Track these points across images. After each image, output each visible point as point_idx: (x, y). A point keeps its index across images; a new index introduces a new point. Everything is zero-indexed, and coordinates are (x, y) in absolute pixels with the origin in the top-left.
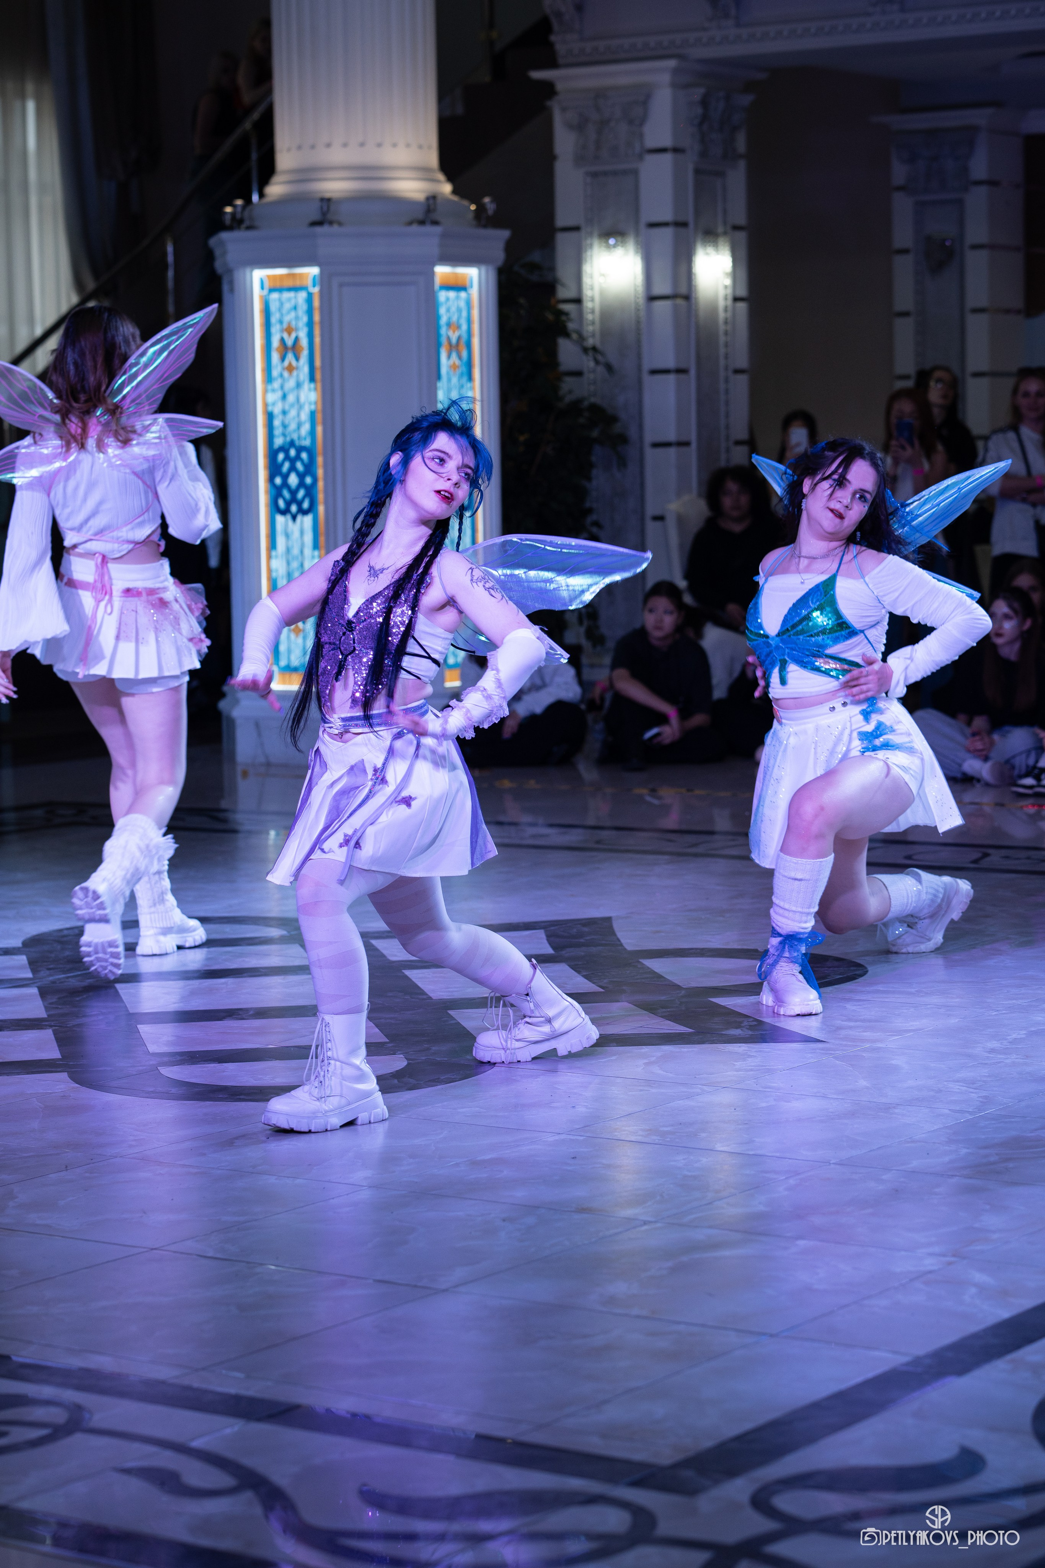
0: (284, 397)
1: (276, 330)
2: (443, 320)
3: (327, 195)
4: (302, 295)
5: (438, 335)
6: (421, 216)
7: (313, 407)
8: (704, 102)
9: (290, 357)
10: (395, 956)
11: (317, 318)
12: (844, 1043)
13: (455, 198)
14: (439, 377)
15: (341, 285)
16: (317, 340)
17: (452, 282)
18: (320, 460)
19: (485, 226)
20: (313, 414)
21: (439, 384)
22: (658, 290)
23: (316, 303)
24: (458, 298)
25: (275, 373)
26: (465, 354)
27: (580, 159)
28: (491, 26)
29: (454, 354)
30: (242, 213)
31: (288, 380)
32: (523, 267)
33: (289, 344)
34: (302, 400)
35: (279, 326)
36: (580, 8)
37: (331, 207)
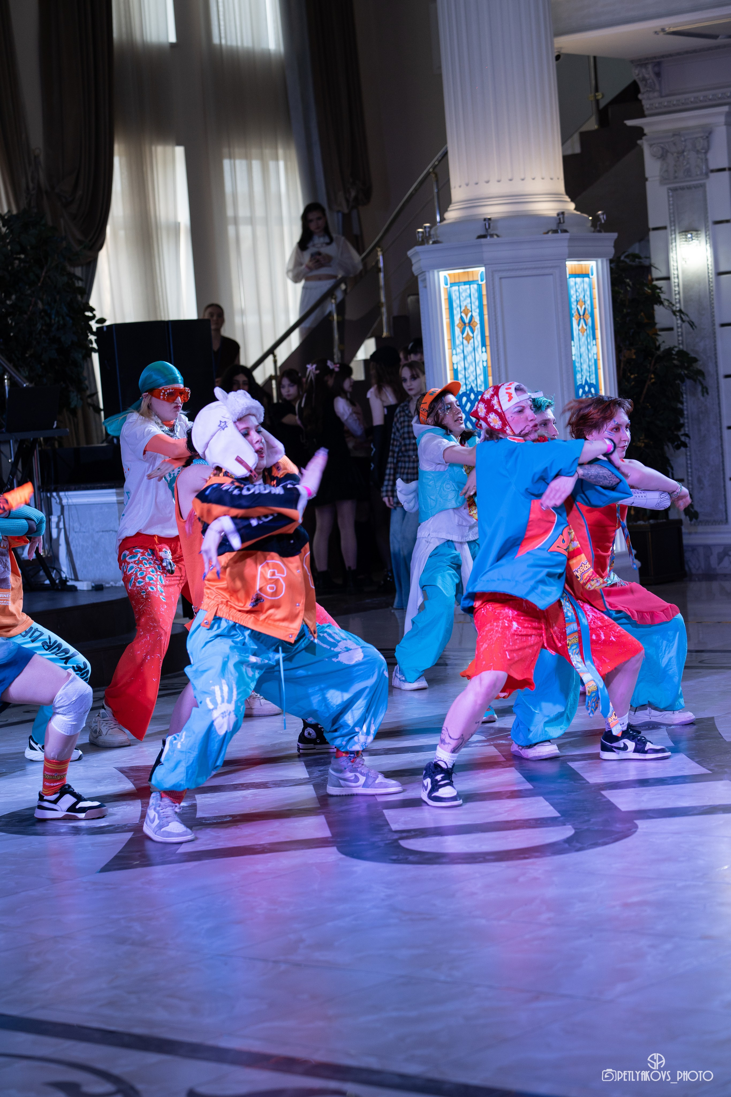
0: (465, 358)
1: (456, 312)
2: (573, 299)
3: (489, 217)
4: (475, 287)
5: (570, 309)
6: (554, 228)
7: (485, 364)
9: (468, 330)
11: (485, 302)
13: (578, 213)
14: (572, 339)
15: (501, 278)
16: (486, 317)
17: (578, 272)
19: (600, 231)
20: (485, 368)
21: (573, 343)
22: (723, 268)
23: (484, 292)
24: (583, 282)
25: (458, 342)
26: (589, 321)
27: (664, 180)
28: (597, 90)
29: (582, 321)
30: (429, 232)
31: (467, 346)
32: (627, 257)
33: (467, 321)
34: (477, 360)
35: (459, 309)
36: (658, 75)
37: (491, 225)
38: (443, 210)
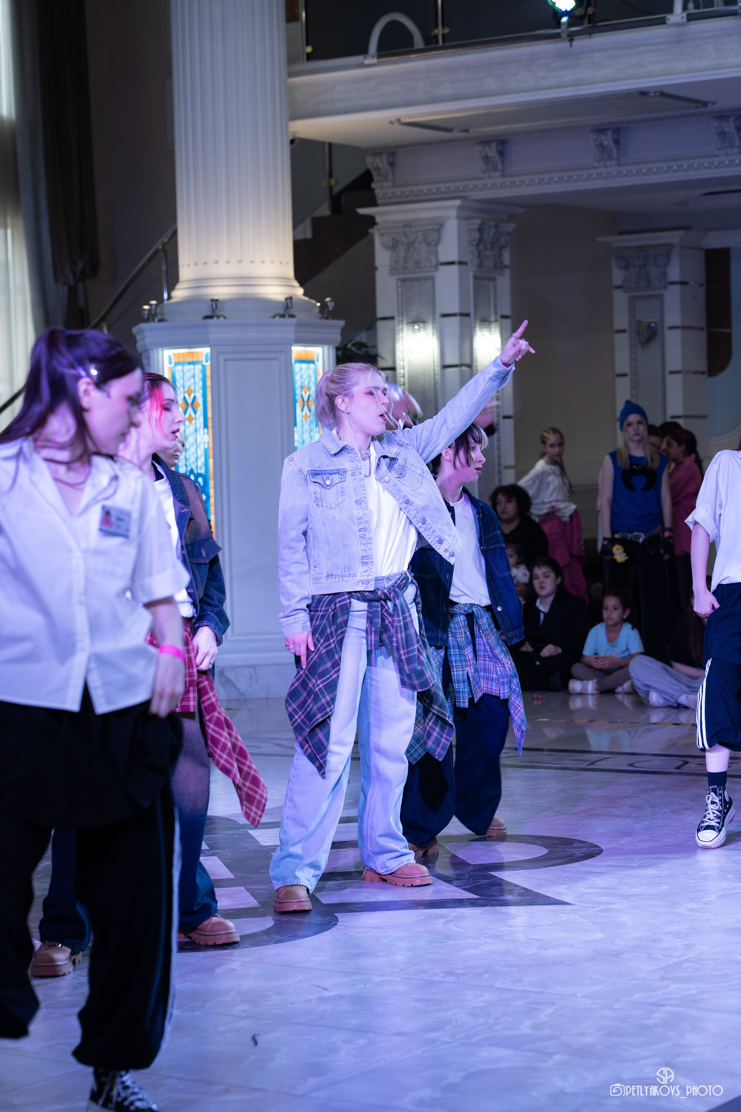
2: (298, 385)
3: (216, 298)
4: (199, 367)
5: (294, 395)
6: (282, 312)
7: (206, 446)
8: (480, 230)
9: (190, 410)
10: (266, 842)
11: (209, 383)
12: (587, 905)
13: (306, 299)
14: (295, 425)
15: (226, 360)
16: (209, 399)
17: (304, 358)
18: (211, 483)
19: (327, 318)
20: (206, 451)
21: (295, 429)
22: (449, 361)
23: (208, 373)
24: (308, 368)
27: (393, 270)
28: (331, 176)
29: (306, 408)
30: (155, 310)
32: (354, 345)
33: (190, 401)
34: (199, 441)
35: (182, 389)
36: (392, 164)
37: (219, 306)
38: (171, 288)
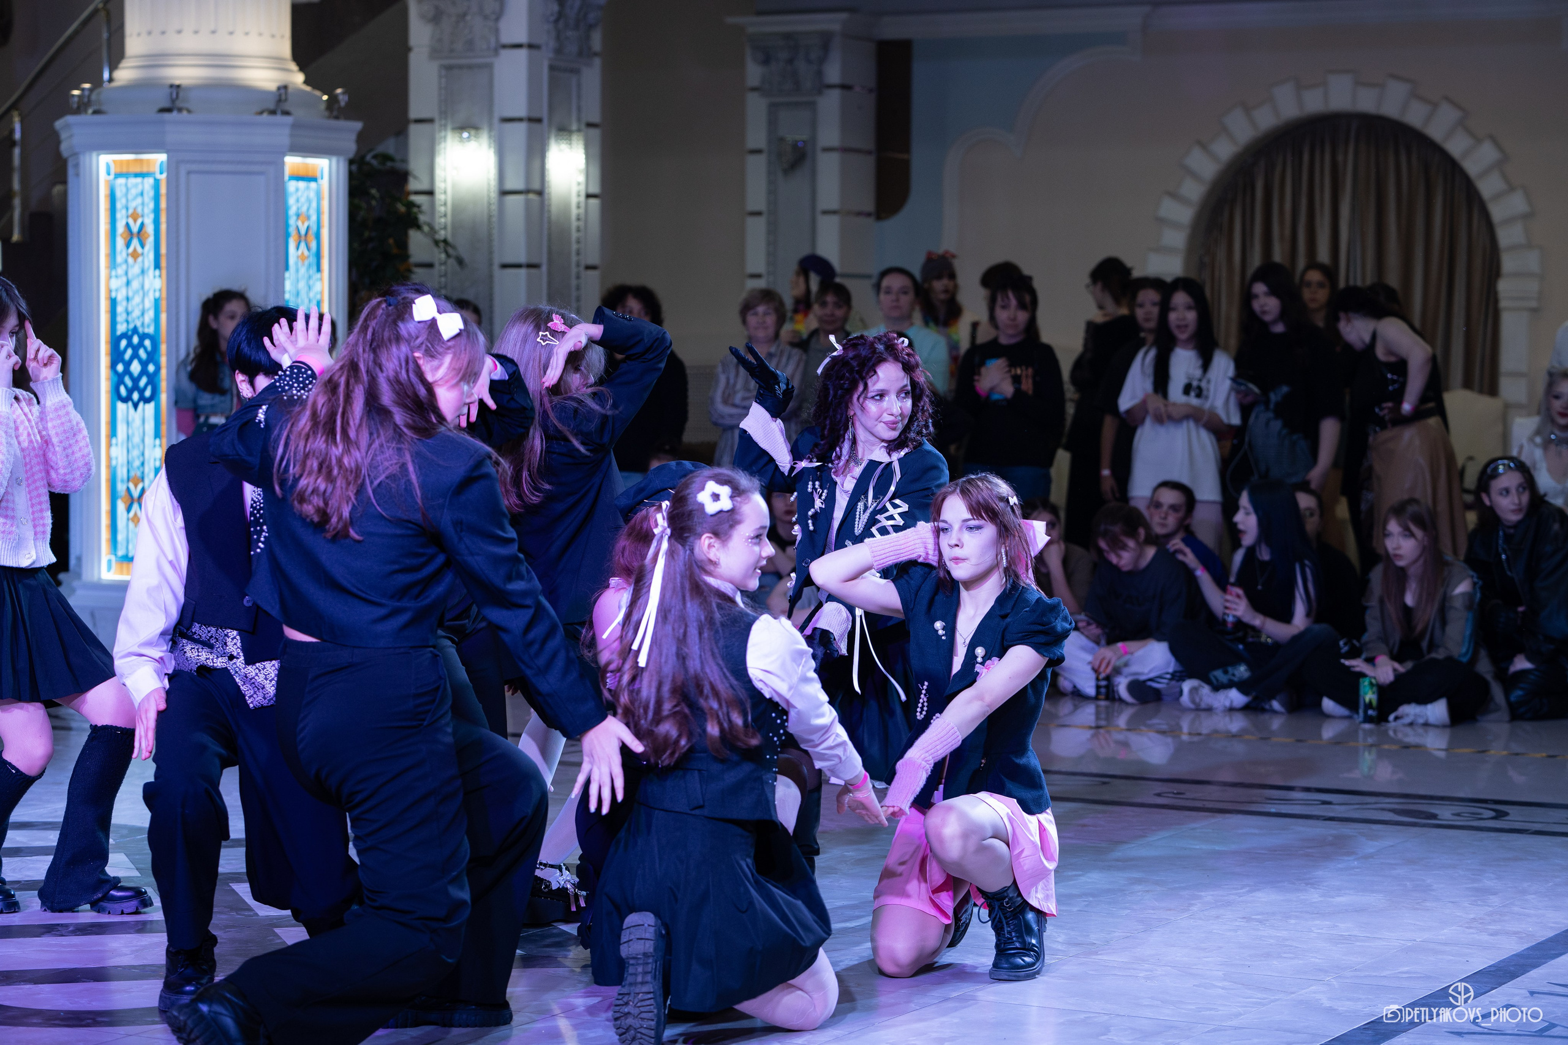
0: (128, 283)
1: (121, 215)
2: (292, 211)
3: (177, 82)
4: (149, 181)
5: (286, 225)
6: (272, 106)
7: (157, 295)
8: (560, 1)
9: (135, 243)
11: (163, 204)
13: (308, 88)
14: (287, 268)
15: (189, 173)
16: (163, 227)
17: (302, 173)
18: (163, 348)
19: (337, 118)
20: (157, 302)
21: (287, 275)
22: (509, 185)
23: (163, 190)
24: (307, 188)
25: (119, 259)
26: (314, 245)
27: (435, 53)
29: (302, 244)
30: (89, 96)
31: (133, 266)
33: (135, 230)
34: (147, 287)
35: (124, 211)
37: (181, 94)
38: (114, 65)
